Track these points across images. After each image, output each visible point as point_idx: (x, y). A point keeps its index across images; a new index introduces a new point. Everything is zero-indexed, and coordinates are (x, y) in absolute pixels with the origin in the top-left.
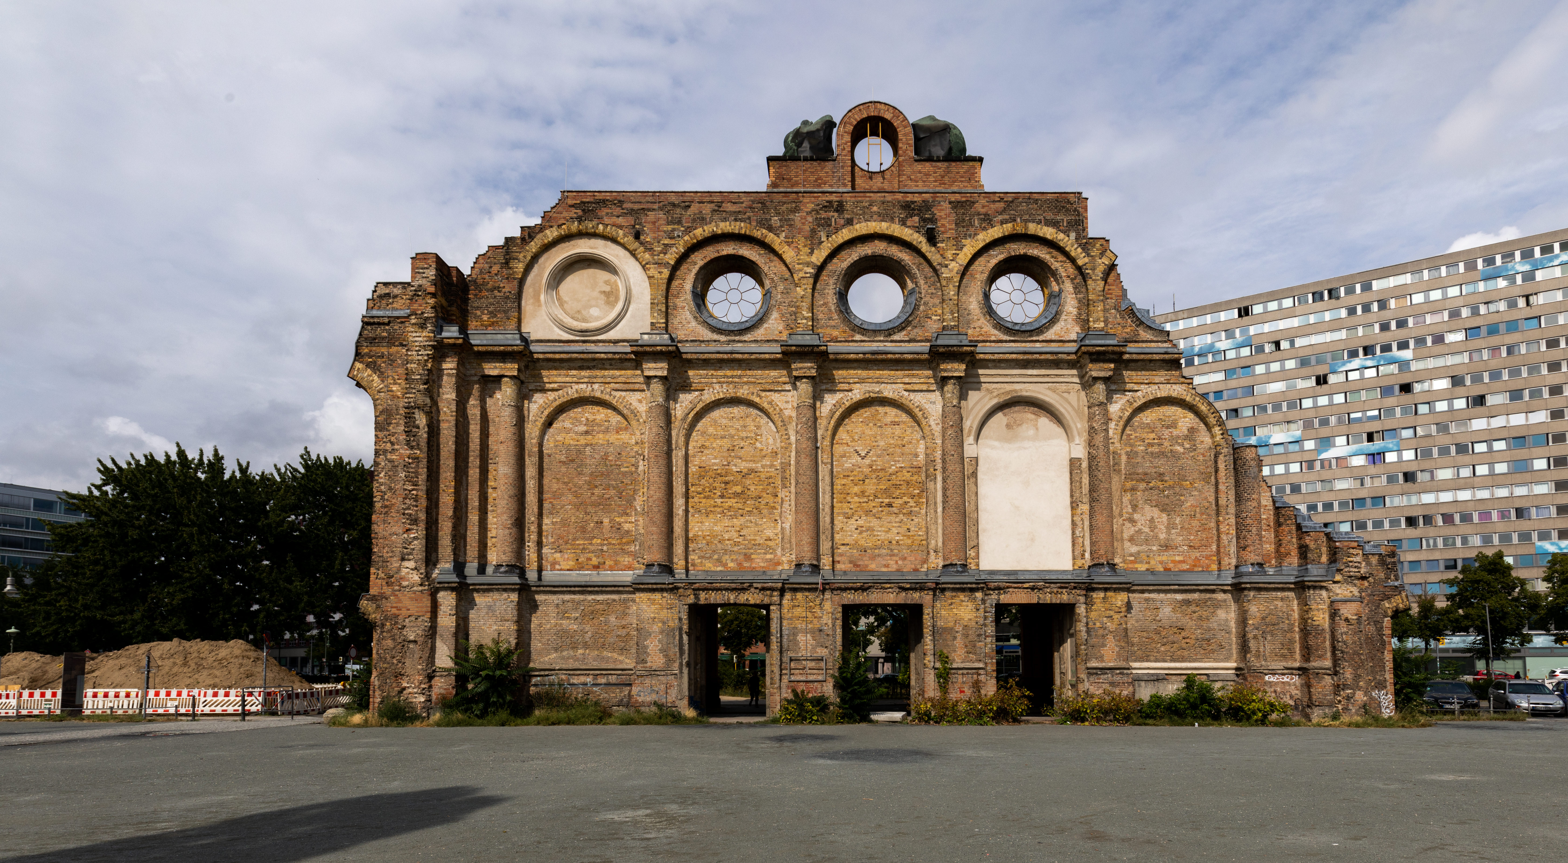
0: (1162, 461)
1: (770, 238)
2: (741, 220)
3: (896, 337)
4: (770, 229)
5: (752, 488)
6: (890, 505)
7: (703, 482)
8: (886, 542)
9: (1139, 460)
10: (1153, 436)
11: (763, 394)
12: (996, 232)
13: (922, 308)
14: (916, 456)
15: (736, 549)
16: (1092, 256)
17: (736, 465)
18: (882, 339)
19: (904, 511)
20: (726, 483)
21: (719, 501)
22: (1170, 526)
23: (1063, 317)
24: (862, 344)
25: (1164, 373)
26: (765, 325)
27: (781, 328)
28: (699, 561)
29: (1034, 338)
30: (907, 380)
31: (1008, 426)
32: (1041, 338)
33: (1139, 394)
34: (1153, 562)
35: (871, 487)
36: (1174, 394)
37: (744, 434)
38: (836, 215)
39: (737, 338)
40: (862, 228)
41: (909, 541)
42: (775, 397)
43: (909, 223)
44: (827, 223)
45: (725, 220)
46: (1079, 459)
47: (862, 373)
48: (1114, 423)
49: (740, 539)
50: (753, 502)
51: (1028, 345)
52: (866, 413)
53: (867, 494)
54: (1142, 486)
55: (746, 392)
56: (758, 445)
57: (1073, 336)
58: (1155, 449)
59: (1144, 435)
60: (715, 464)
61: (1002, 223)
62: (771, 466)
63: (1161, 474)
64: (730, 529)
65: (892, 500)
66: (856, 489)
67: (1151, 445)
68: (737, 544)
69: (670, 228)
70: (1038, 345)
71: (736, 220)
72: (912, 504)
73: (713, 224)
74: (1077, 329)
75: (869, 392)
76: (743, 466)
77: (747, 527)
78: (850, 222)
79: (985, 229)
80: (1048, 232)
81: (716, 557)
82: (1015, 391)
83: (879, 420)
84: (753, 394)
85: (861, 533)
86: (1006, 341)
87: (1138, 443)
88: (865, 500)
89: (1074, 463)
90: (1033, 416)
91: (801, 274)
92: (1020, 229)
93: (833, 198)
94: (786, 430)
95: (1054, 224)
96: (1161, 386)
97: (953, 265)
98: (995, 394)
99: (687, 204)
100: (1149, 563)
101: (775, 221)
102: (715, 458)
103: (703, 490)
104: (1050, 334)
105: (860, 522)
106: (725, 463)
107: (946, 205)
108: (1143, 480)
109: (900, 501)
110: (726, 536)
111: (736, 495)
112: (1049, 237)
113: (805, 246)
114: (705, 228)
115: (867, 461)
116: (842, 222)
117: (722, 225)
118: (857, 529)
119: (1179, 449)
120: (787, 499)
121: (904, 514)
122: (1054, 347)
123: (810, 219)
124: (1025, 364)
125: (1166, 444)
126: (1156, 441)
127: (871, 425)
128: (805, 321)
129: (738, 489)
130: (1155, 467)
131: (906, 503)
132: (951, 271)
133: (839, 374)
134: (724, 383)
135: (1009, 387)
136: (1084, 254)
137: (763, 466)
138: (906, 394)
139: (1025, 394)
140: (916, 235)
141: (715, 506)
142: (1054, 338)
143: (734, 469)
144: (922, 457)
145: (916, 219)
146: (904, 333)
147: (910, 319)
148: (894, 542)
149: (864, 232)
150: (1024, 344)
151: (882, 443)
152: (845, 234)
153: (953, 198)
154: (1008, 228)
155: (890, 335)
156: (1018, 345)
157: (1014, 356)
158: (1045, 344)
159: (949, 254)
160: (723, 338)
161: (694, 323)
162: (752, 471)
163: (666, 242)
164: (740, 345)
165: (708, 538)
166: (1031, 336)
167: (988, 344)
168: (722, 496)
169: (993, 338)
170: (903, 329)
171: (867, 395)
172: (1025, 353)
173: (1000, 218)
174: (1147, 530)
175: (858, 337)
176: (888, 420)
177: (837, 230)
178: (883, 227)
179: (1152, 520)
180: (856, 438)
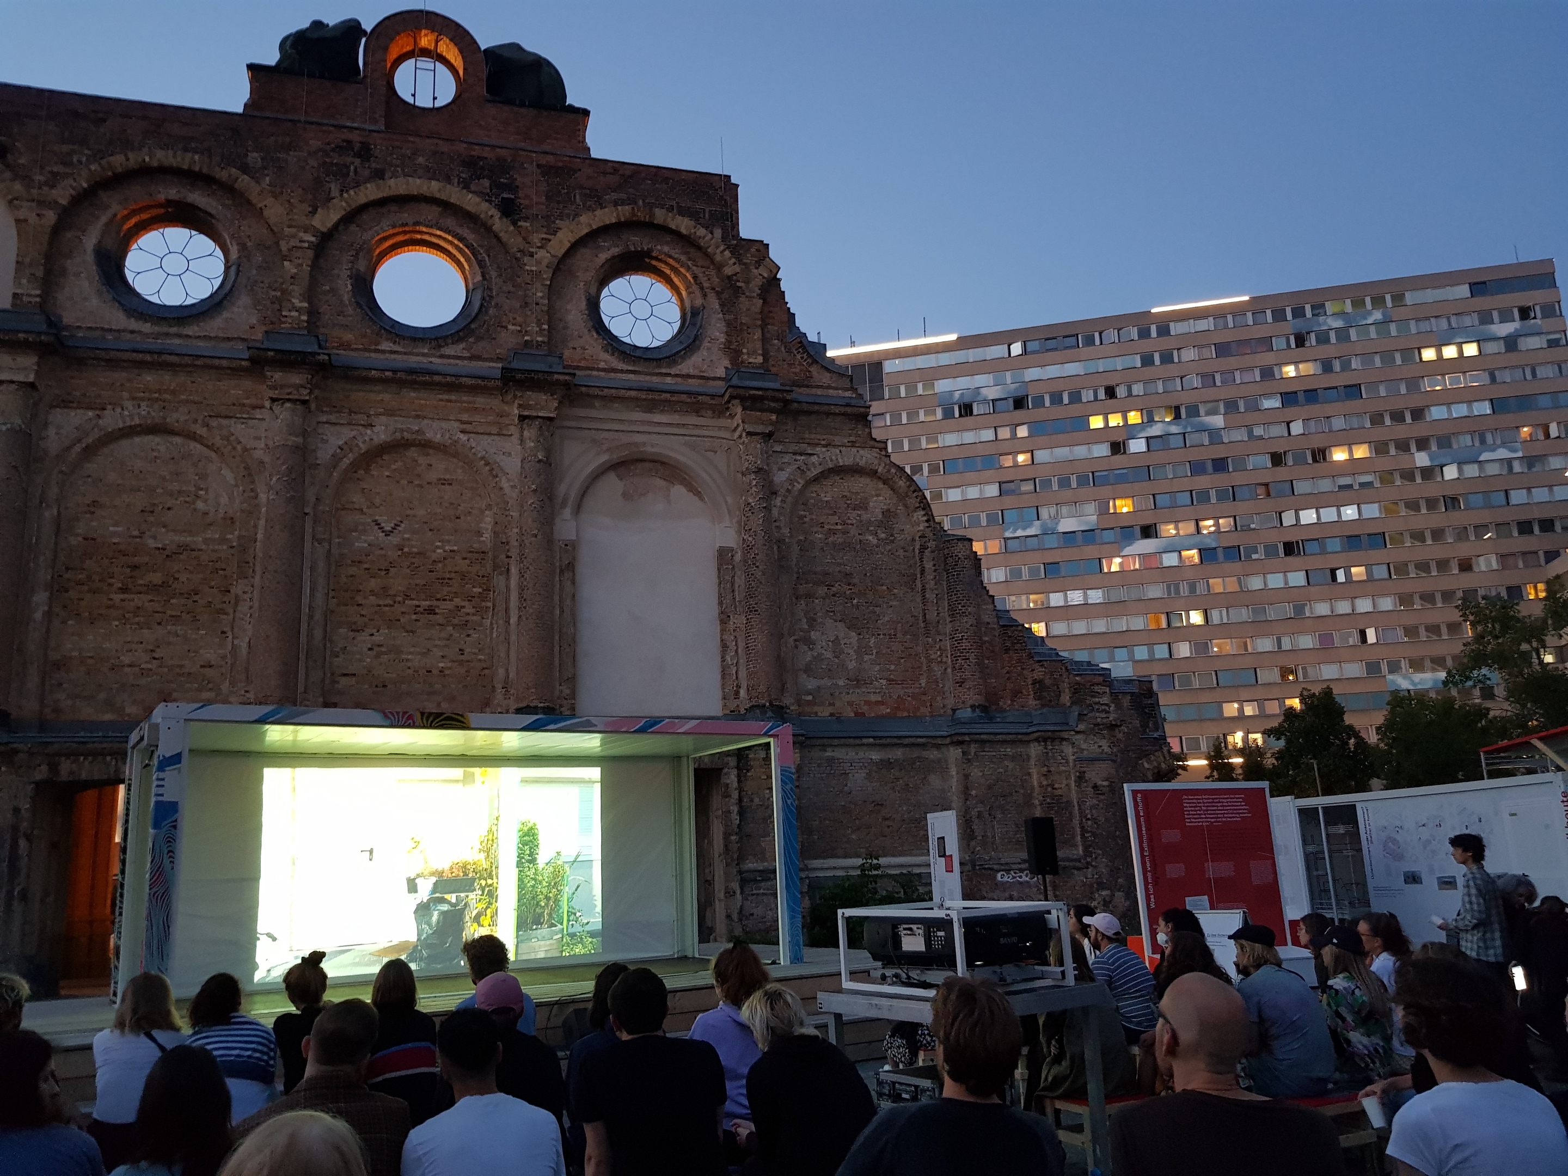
0: (849, 556)
1: (244, 181)
2: (195, 151)
3: (448, 351)
4: (245, 169)
5: (183, 577)
6: (431, 611)
7: (88, 563)
8: (423, 671)
9: (816, 553)
10: (835, 519)
11: (214, 423)
12: (607, 216)
13: (491, 311)
14: (479, 533)
15: (143, 681)
16: (745, 264)
17: (155, 538)
18: (426, 351)
19: (456, 621)
20: (135, 567)
21: (117, 597)
22: (862, 650)
23: (706, 344)
24: (393, 356)
25: (846, 432)
26: (225, 314)
27: (254, 321)
28: (69, 702)
29: (664, 371)
30: (465, 417)
31: (626, 496)
32: (673, 371)
33: (814, 459)
34: (838, 704)
35: (399, 582)
36: (862, 463)
37: (175, 486)
38: (357, 161)
39: (174, 330)
40: (397, 185)
41: (463, 671)
42: (238, 429)
43: (473, 187)
44: (341, 173)
45: (165, 147)
46: (732, 549)
47: (391, 400)
48: (779, 499)
49: (153, 665)
50: (183, 601)
51: (655, 379)
52: (397, 463)
53: (391, 592)
54: (822, 591)
55: (182, 419)
56: (200, 505)
57: (721, 372)
58: (839, 539)
60: (114, 534)
61: (616, 204)
62: (223, 540)
63: (848, 575)
64: (134, 646)
65: (435, 603)
66: (373, 584)
67: (832, 532)
68: (144, 673)
69: (65, 148)
70: (669, 380)
71: (185, 150)
72: (469, 609)
73: (145, 150)
74: (726, 363)
75: (402, 430)
76: (169, 539)
77: (169, 643)
78: (379, 175)
79: (590, 209)
80: (683, 225)
81: (102, 696)
82: (635, 444)
83: (419, 476)
84: (195, 421)
85: (378, 656)
86: (622, 371)
87: (815, 529)
88: (389, 601)
89: (724, 555)
90: (663, 483)
91: (294, 243)
92: (642, 215)
93: (354, 136)
94: (253, 482)
95: (694, 215)
96: (843, 449)
97: (541, 254)
98: (605, 447)
99: (100, 115)
100: (833, 704)
101: (254, 157)
102: (116, 525)
103: (89, 578)
104: (686, 367)
105: (378, 638)
106: (136, 533)
107: (533, 169)
108: (822, 583)
109: (449, 605)
110: (126, 659)
111: (152, 588)
112: (684, 231)
113: (301, 201)
114: (130, 155)
115: (394, 540)
116: (367, 173)
117: (160, 154)
118: (370, 649)
119: (872, 540)
120: (246, 597)
121: (454, 626)
122: (693, 384)
123: (313, 163)
124: (649, 407)
125: (853, 531)
126: (839, 527)
127: (404, 482)
128: (295, 314)
129: (157, 578)
130: (839, 564)
131: (459, 608)
132: (538, 262)
133: (352, 399)
134: (142, 399)
135: (625, 439)
136: (733, 260)
137: (206, 541)
138: (463, 437)
139: (649, 449)
140: (485, 205)
141: (109, 607)
142: (692, 372)
143: (152, 543)
144: (487, 536)
145: (486, 183)
146: (462, 346)
147: (473, 326)
148: (435, 672)
149: (402, 190)
150: (648, 378)
151: (421, 512)
152: (370, 192)
153: (544, 160)
154: (625, 212)
155: (440, 346)
156: (641, 378)
157: (633, 393)
158: (679, 380)
159: (536, 238)
160: (147, 327)
161: (94, 301)
162: (185, 548)
163: (55, 169)
164: (177, 341)
165: (90, 662)
166: (660, 367)
167: (595, 373)
168: (124, 590)
169: (602, 365)
170: (460, 340)
171: (398, 435)
172: (650, 390)
173: (614, 196)
174: (829, 655)
175: (386, 345)
176: (433, 476)
177: (357, 185)
178: (434, 188)
179: (836, 641)
180: (377, 501)
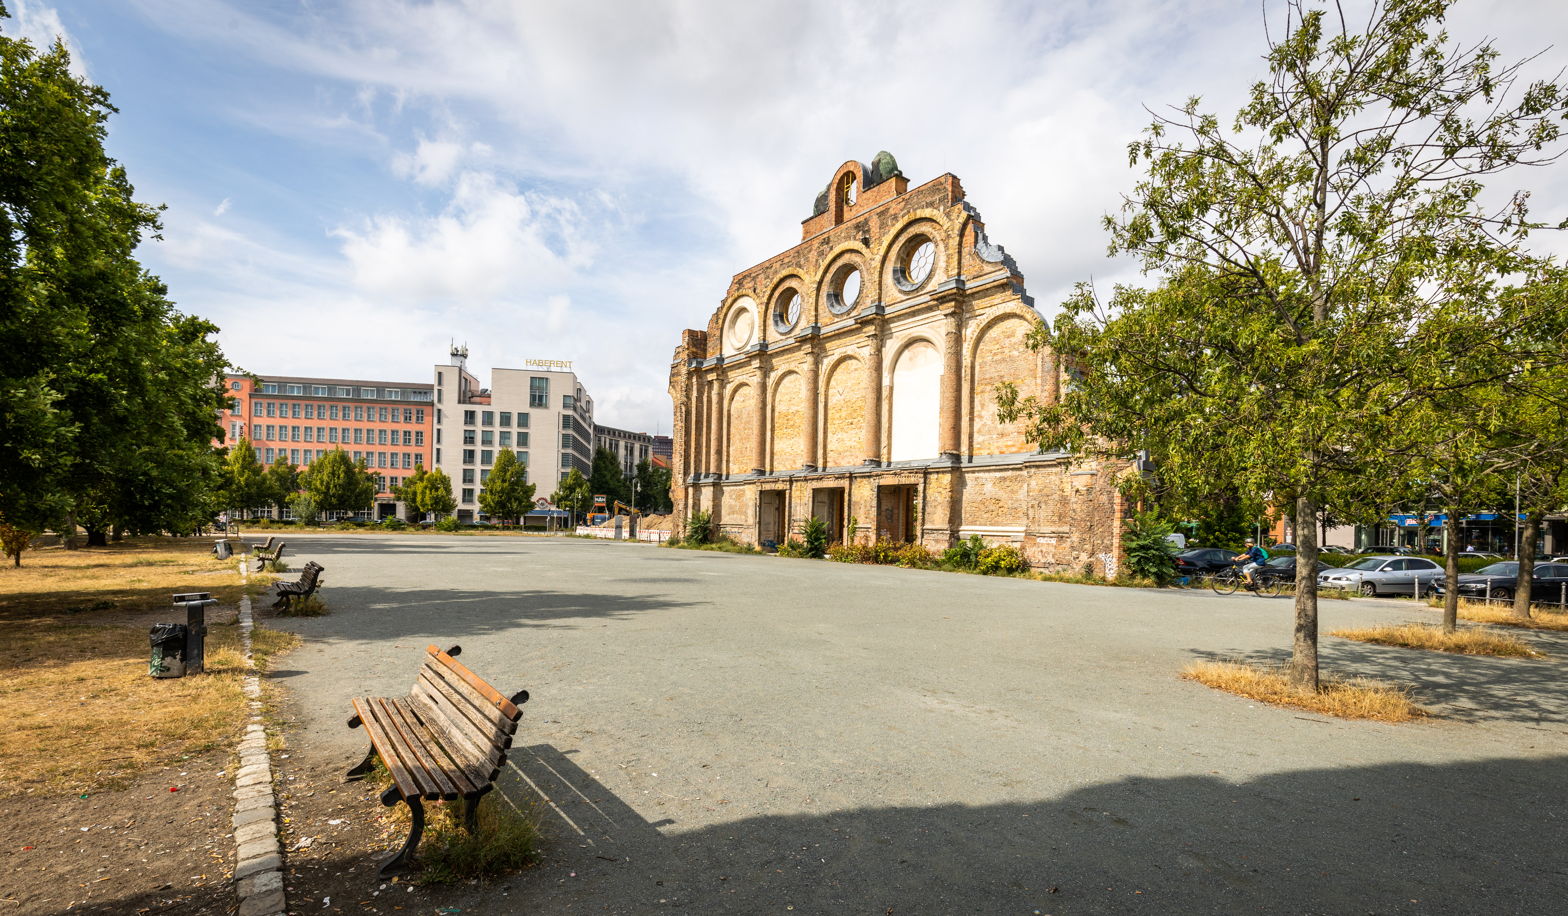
0: (1003, 365)
1: (800, 272)
2: (790, 266)
3: (852, 315)
4: (800, 267)
5: (797, 421)
6: (852, 423)
7: (780, 421)
8: (849, 447)
9: (987, 368)
10: (997, 346)
11: (800, 366)
12: (899, 225)
13: (864, 291)
15: (790, 457)
16: (952, 220)
17: (791, 409)
18: (846, 318)
19: (858, 426)
20: (788, 421)
21: (785, 431)
23: (937, 272)
24: (838, 324)
25: (999, 295)
26: (799, 325)
28: (777, 465)
29: (919, 294)
30: (858, 341)
31: (910, 359)
32: (922, 292)
33: (984, 316)
34: (992, 448)
35: (844, 414)
36: (1008, 311)
37: (795, 390)
39: (789, 336)
40: (837, 250)
41: (860, 446)
43: (857, 237)
44: (822, 253)
45: (784, 268)
47: (837, 342)
48: (967, 343)
49: (792, 452)
50: (797, 430)
51: (917, 299)
52: (843, 366)
53: (842, 418)
55: (793, 366)
56: (800, 395)
58: (999, 357)
59: (992, 347)
60: (784, 410)
63: (1002, 377)
64: (788, 446)
65: (853, 420)
66: (837, 415)
67: (996, 354)
68: (791, 455)
69: (765, 281)
71: (788, 267)
72: (862, 421)
73: (780, 273)
74: (945, 278)
75: (841, 354)
76: (794, 409)
77: (795, 444)
78: (832, 248)
79: (894, 225)
80: (928, 212)
83: (849, 369)
84: (796, 366)
85: (839, 443)
86: (905, 300)
87: (988, 355)
89: (942, 379)
90: (924, 349)
91: (812, 290)
92: (912, 217)
93: (826, 236)
95: (932, 204)
96: (999, 306)
97: (877, 257)
98: (900, 339)
99: (771, 265)
100: (989, 449)
101: (803, 261)
102: (785, 406)
103: (780, 425)
104: (929, 287)
105: (839, 436)
106: (787, 409)
107: (875, 217)
108: (989, 384)
109: (856, 420)
110: (787, 451)
111: (791, 426)
112: (928, 215)
113: (813, 271)
114: (777, 276)
115: (843, 397)
116: (828, 250)
117: (783, 272)
118: (837, 440)
119: (1016, 353)
121: (858, 428)
123: (816, 254)
124: (914, 314)
125: (1007, 351)
127: (845, 373)
129: (792, 423)
130: (998, 372)
131: (859, 421)
132: (876, 262)
133: (828, 345)
136: (947, 221)
137: (801, 408)
138: (858, 350)
139: (915, 335)
140: (861, 244)
141: (783, 434)
142: (931, 289)
143: (791, 411)
145: (861, 233)
147: (858, 300)
148: (853, 447)
149: (838, 252)
150: (915, 299)
151: (850, 384)
152: (830, 257)
153: (879, 210)
154: (906, 220)
156: (912, 300)
157: (905, 311)
158: (925, 296)
159: (876, 251)
160: (783, 337)
161: (774, 332)
162: (797, 411)
165: (781, 452)
166: (918, 292)
167: (896, 305)
168: (786, 428)
169: (899, 300)
171: (840, 356)
174: (989, 423)
175: (836, 320)
176: (853, 368)
177: (826, 256)
178: (847, 244)
180: (840, 382)
